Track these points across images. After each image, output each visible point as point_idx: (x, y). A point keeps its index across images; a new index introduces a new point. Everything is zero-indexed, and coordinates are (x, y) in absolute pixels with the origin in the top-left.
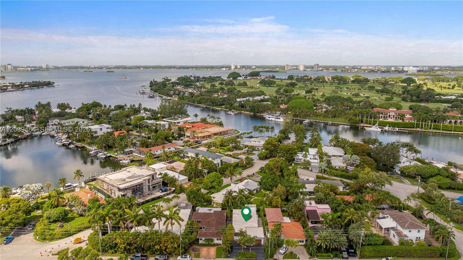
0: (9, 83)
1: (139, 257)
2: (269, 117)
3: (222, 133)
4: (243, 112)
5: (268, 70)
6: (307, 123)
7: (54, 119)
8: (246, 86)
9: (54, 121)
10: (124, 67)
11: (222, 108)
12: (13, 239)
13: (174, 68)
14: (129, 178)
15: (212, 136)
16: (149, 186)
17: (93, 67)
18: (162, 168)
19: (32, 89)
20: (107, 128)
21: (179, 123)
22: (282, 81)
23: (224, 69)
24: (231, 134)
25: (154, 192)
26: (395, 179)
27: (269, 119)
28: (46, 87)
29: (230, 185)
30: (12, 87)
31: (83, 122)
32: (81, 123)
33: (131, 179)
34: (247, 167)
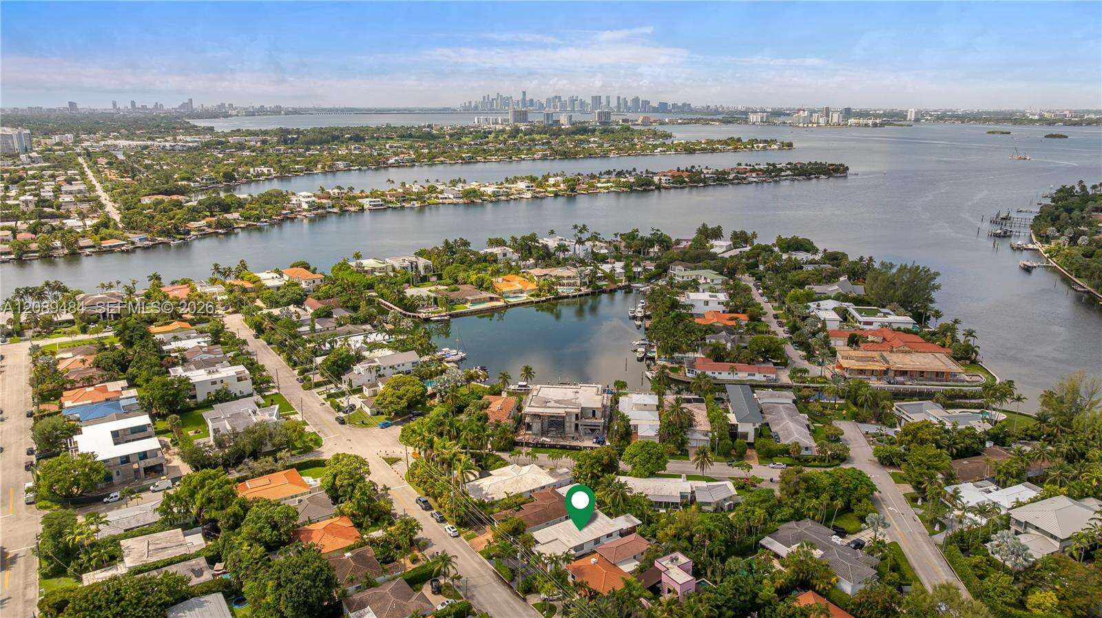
1: (421, 501)
7: (680, 265)
9: (677, 268)
12: (392, 425)
14: (557, 402)
16: (577, 425)
18: (645, 405)
25: (581, 438)
29: (680, 477)
30: (757, 174)
31: (712, 281)
32: (709, 280)
33: (558, 405)
34: (812, 463)
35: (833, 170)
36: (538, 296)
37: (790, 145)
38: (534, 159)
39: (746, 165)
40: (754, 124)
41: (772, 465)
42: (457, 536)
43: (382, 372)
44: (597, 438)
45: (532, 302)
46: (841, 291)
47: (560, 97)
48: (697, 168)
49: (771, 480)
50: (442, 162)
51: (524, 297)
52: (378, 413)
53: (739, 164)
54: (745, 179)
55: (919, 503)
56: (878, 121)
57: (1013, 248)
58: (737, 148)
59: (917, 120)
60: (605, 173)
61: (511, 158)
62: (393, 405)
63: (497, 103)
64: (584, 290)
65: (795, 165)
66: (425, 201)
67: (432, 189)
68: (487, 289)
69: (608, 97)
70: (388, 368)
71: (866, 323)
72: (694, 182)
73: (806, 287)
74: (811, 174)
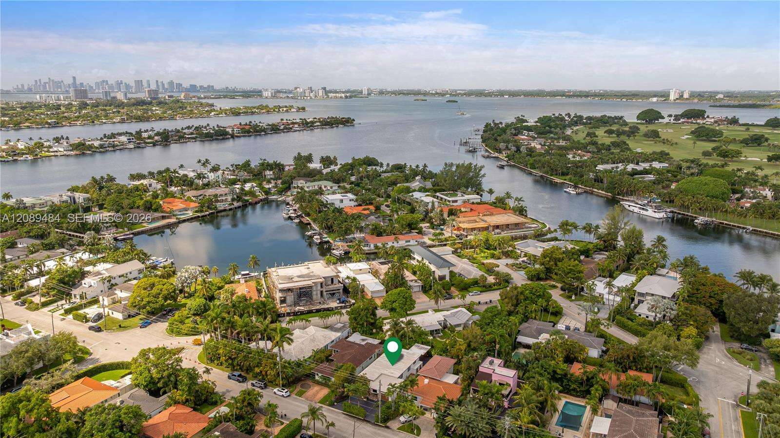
0: (300, 119)
1: (235, 376)
2: (629, 206)
3: (510, 227)
4: (596, 190)
5: (750, 102)
6: (700, 224)
7: (299, 180)
8: (658, 139)
9: (299, 182)
10: (480, 94)
11: (565, 180)
12: (151, 323)
13: (563, 95)
14: (299, 277)
15: (491, 229)
16: (322, 292)
17: (434, 92)
18: (360, 270)
19: (323, 128)
20: (350, 200)
21: (456, 201)
22: (748, 129)
23: (655, 99)
24: (527, 230)
25: (328, 301)
26: (748, 359)
27: (629, 208)
28: (341, 126)
29: (427, 312)
30: (299, 125)
31: (331, 187)
32: (329, 188)
33: (300, 279)
34: (494, 288)
35: (345, 121)
36: (202, 211)
37: (303, 109)
38: (114, 123)
39: (287, 120)
40: (267, 98)
41: (471, 294)
42: (289, 396)
43: (113, 282)
44: (339, 299)
45: (199, 217)
46: (421, 185)
47: (107, 81)
48: (253, 123)
49: (479, 303)
50: (28, 127)
51: (190, 214)
52: (129, 316)
53: (282, 120)
54: (291, 129)
55: (573, 297)
56: (348, 95)
57: (484, 157)
58: (268, 111)
59: (369, 94)
60: (185, 128)
61: (93, 122)
62: (151, 305)
63: (49, 86)
64: (236, 204)
65: (319, 119)
66: (37, 155)
67: (40, 146)
68: (156, 210)
69: (148, 81)
70: (117, 278)
71: (454, 201)
72: (257, 132)
73: (398, 185)
74: (332, 124)
